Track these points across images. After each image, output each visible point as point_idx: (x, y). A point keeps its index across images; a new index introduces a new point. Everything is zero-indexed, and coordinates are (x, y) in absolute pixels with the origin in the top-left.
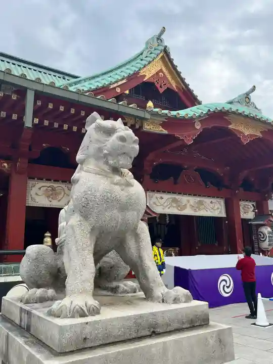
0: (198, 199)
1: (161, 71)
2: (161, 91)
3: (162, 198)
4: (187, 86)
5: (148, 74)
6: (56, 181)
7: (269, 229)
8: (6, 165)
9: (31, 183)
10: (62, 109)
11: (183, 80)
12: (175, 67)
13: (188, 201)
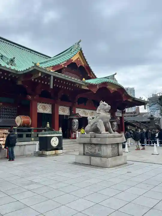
0: (92, 111)
1: (79, 58)
2: (78, 66)
3: (80, 110)
4: (88, 65)
5: (74, 59)
6: (45, 103)
7: (116, 123)
8: (30, 97)
9: (38, 104)
10: (62, 82)
11: (87, 62)
12: (84, 57)
13: (88, 112)
